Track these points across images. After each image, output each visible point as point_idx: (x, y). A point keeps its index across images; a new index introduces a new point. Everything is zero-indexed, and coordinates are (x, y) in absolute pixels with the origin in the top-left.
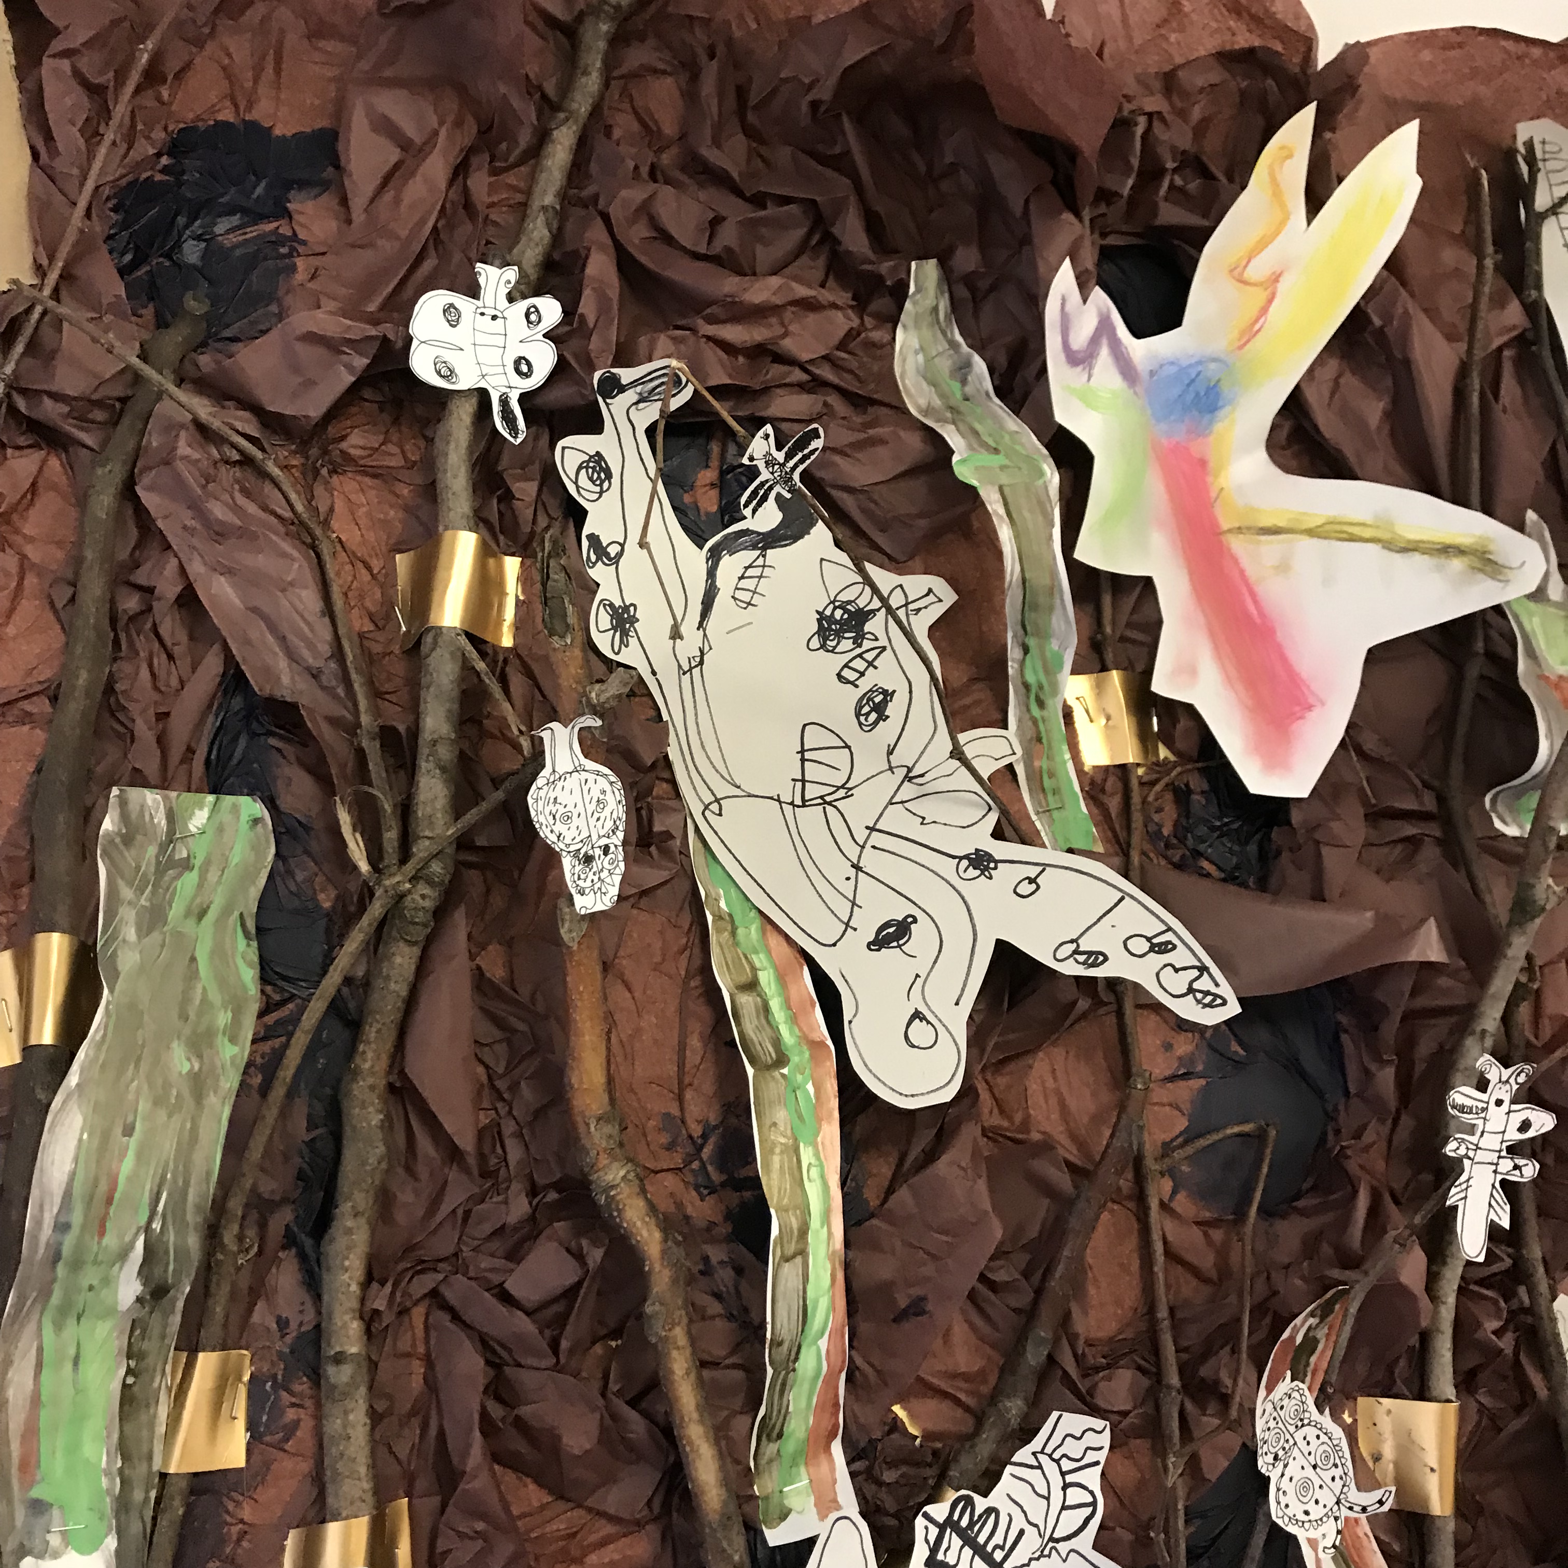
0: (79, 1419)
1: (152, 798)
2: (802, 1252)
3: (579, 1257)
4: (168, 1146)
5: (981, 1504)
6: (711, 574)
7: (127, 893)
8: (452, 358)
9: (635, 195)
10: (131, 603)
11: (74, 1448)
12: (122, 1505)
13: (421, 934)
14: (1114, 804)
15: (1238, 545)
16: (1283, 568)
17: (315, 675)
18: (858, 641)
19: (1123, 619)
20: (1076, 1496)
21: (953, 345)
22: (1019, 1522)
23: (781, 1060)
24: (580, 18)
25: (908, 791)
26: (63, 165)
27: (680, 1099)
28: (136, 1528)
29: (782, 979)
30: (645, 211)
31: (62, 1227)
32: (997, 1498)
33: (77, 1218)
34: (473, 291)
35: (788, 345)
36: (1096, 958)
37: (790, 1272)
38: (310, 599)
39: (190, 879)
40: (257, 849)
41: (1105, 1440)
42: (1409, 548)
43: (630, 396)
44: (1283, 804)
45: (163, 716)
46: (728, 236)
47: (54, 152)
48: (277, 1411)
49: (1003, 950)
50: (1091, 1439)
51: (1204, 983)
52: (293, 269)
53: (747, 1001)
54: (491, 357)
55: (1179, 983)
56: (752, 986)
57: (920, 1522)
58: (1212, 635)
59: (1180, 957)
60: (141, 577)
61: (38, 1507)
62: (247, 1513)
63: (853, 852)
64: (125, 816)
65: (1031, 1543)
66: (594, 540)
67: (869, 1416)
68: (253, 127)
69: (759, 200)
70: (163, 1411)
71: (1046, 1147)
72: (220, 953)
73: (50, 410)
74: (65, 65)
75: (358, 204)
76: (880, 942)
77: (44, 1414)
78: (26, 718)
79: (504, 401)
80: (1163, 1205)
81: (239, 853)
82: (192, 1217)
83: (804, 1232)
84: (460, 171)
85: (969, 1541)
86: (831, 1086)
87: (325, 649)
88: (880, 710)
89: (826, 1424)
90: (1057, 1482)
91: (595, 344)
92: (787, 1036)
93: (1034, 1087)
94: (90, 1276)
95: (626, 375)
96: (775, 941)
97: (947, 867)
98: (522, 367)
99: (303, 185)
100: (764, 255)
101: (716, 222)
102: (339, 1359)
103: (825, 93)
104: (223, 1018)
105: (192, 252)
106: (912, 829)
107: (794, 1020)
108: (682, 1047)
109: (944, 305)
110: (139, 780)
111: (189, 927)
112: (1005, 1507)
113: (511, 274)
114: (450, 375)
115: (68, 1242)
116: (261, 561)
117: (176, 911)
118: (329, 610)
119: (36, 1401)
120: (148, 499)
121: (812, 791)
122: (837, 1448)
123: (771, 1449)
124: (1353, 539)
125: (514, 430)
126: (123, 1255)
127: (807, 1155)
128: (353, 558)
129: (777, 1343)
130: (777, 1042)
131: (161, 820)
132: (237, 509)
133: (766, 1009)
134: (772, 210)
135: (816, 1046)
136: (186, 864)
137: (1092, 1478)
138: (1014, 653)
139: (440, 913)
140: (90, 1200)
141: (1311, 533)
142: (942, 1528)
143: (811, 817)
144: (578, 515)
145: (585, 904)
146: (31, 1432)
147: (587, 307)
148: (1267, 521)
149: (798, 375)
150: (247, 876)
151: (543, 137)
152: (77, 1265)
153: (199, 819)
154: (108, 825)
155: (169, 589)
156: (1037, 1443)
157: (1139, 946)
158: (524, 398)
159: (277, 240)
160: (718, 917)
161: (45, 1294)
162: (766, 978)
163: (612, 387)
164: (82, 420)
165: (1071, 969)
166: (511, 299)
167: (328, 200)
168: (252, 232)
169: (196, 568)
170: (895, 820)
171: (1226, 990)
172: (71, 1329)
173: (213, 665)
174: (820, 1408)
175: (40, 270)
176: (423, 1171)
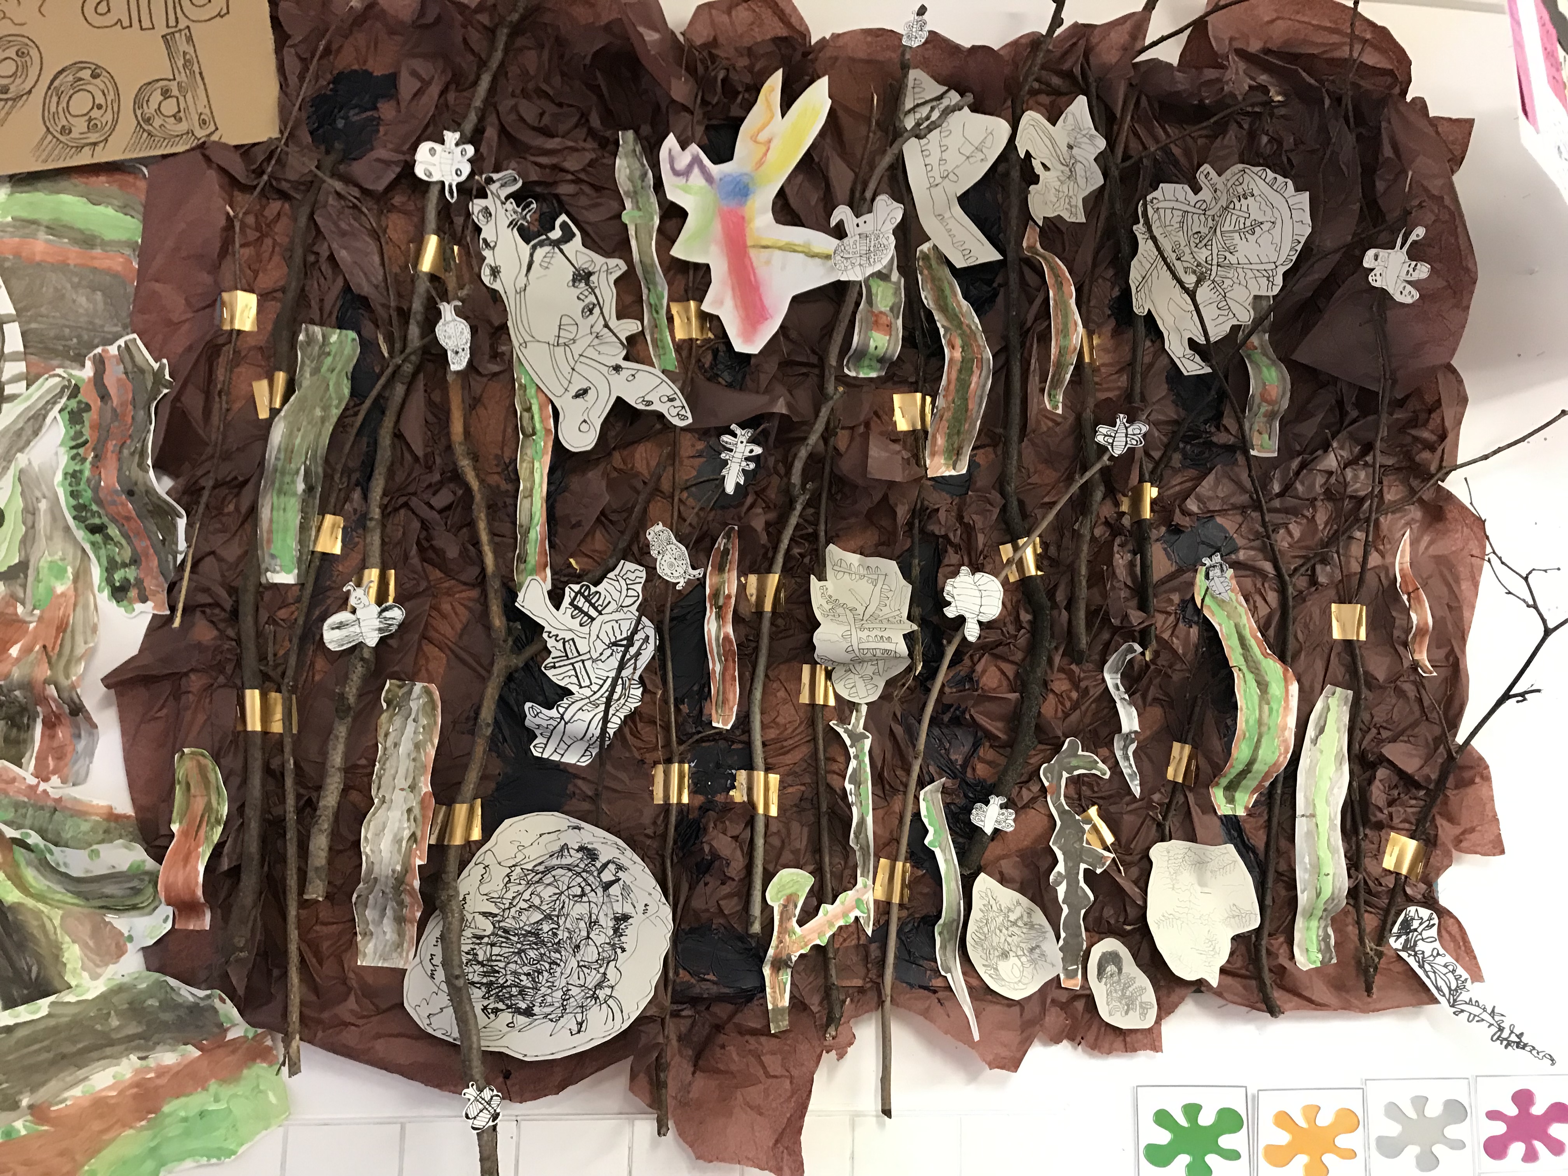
0: (286, 530)
1: (317, 330)
2: (531, 496)
3: (454, 493)
4: (312, 437)
5: (593, 589)
6: (532, 255)
7: (307, 362)
8: (431, 169)
9: (511, 102)
10: (312, 258)
11: (284, 540)
12: (299, 560)
13: (407, 380)
14: (685, 353)
15: (752, 253)
16: (768, 262)
17: (376, 287)
18: (587, 284)
19: (698, 280)
20: (631, 593)
21: (643, 165)
22: (609, 599)
23: (534, 434)
24: (496, 26)
25: (596, 341)
26: (291, 90)
27: (502, 449)
28: (304, 567)
29: (541, 409)
30: (515, 109)
31: (277, 459)
32: (600, 588)
33: (282, 456)
34: (442, 142)
35: (567, 165)
36: (649, 403)
37: (526, 503)
38: (376, 259)
39: (329, 359)
40: (354, 350)
41: (644, 574)
42: (814, 256)
43: (497, 185)
44: (749, 356)
45: (322, 300)
46: (546, 120)
47: (287, 85)
48: (352, 538)
49: (619, 401)
50: (637, 573)
51: (683, 412)
52: (378, 131)
53: (526, 415)
54: (446, 168)
55: (674, 412)
56: (529, 409)
57: (567, 590)
58: (733, 289)
59: (677, 403)
60: (316, 249)
61: (273, 556)
62: (340, 568)
63: (572, 363)
64: (307, 335)
65: (613, 606)
66: (485, 240)
67: (560, 560)
68: (366, 71)
69: (560, 105)
70: (313, 533)
71: (637, 474)
72: (338, 384)
73: (285, 186)
74: (292, 50)
75: (403, 105)
76: (577, 396)
77: (274, 526)
78: (274, 299)
79: (450, 186)
80: (680, 500)
81: (348, 350)
82: (320, 461)
83: (532, 490)
84: (443, 93)
85: (587, 599)
86: (550, 444)
87: (380, 278)
88: (591, 311)
89: (543, 560)
90: (624, 587)
91: (485, 164)
92: (538, 426)
93: (637, 456)
94: (287, 479)
95: (495, 176)
96: (540, 395)
97: (605, 370)
98: (458, 172)
99: (383, 96)
100: (562, 128)
101: (542, 115)
102: (371, 519)
103: (588, 61)
104: (335, 402)
105: (340, 124)
106: (595, 356)
107: (542, 421)
108: (505, 431)
109: (638, 148)
110: (313, 322)
111: (328, 375)
112: (603, 593)
113: (457, 135)
114: (430, 175)
115: (280, 464)
116: (358, 244)
117: (324, 369)
118: (383, 264)
119: (271, 521)
120: (319, 220)
121: (561, 341)
122: (548, 571)
123: (522, 566)
124: (795, 251)
125: (452, 196)
126: (297, 472)
127: (537, 465)
128: (395, 245)
129: (521, 526)
130: (534, 428)
131: (320, 337)
132: (350, 225)
133: (532, 418)
134: (565, 109)
135: (548, 431)
136: (329, 354)
137: (639, 588)
138: (645, 291)
139: (415, 375)
140: (286, 450)
141: (780, 248)
142: (577, 594)
143: (561, 349)
144: (478, 230)
145: (454, 367)
146: (270, 531)
147: (483, 149)
148: (764, 243)
149: (570, 177)
150: (350, 359)
151: (478, 78)
152: (283, 473)
153: (334, 338)
154: (301, 337)
155: (325, 254)
156: (616, 571)
157: (665, 399)
158: (458, 185)
159: (372, 119)
160: (520, 385)
161: (273, 483)
162: (535, 408)
163: (490, 181)
164: (296, 189)
165: (641, 407)
166: (457, 145)
167: (393, 103)
168: (364, 115)
169: (335, 246)
170: (590, 353)
171: (689, 415)
172: (283, 499)
173: (340, 282)
174: (540, 553)
175: (281, 132)
176: (406, 465)
